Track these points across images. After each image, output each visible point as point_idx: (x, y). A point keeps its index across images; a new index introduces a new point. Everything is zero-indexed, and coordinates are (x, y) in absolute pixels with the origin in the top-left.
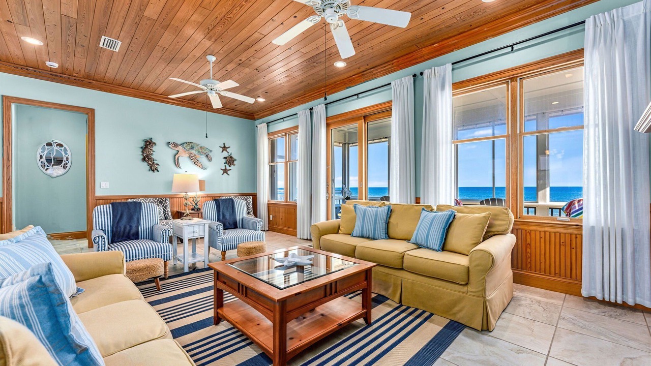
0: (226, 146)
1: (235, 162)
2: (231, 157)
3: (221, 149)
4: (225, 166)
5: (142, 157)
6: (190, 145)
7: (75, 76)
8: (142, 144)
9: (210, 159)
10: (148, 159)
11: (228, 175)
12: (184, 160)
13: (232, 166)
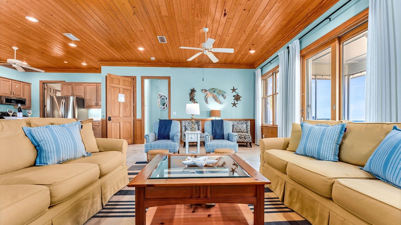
0: (235, 88)
1: (241, 99)
2: (238, 95)
3: (232, 91)
4: (234, 101)
5: (190, 99)
6: (213, 90)
7: (163, 62)
8: (190, 92)
9: (225, 98)
10: (192, 99)
11: (236, 107)
12: (210, 99)
13: (239, 101)
